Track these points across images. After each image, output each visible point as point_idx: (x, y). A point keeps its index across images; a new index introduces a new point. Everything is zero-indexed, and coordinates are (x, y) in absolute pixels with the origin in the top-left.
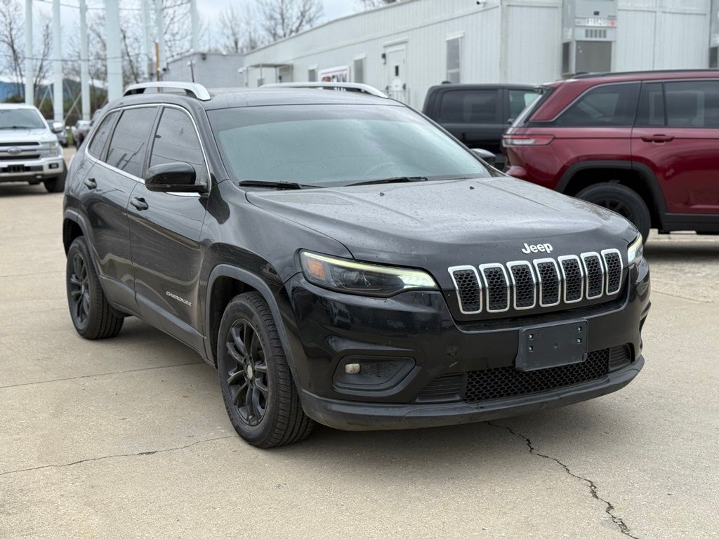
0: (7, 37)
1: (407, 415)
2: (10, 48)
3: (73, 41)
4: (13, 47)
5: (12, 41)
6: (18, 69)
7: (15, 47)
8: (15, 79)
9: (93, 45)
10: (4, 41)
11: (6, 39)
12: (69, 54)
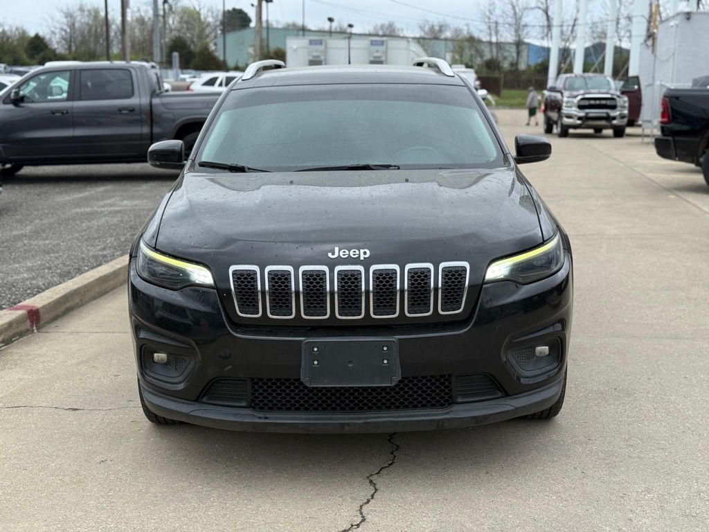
0: (542, 3)
1: (191, 413)
2: (545, 15)
3: (606, 5)
4: (547, 13)
5: (547, 8)
6: (549, 35)
7: (550, 13)
8: (545, 44)
9: (625, 6)
10: (539, 8)
11: (541, 6)
12: (601, 18)
